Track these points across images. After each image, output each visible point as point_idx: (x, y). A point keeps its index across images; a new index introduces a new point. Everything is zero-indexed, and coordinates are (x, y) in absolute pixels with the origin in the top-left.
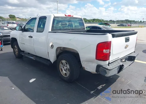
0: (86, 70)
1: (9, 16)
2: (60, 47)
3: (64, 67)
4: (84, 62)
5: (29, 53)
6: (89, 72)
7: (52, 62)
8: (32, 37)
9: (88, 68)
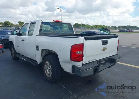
0: (65, 70)
1: (19, 22)
2: (46, 49)
3: (48, 68)
4: (62, 63)
5: (23, 56)
6: (67, 72)
7: (39, 64)
8: (24, 40)
9: (66, 69)
